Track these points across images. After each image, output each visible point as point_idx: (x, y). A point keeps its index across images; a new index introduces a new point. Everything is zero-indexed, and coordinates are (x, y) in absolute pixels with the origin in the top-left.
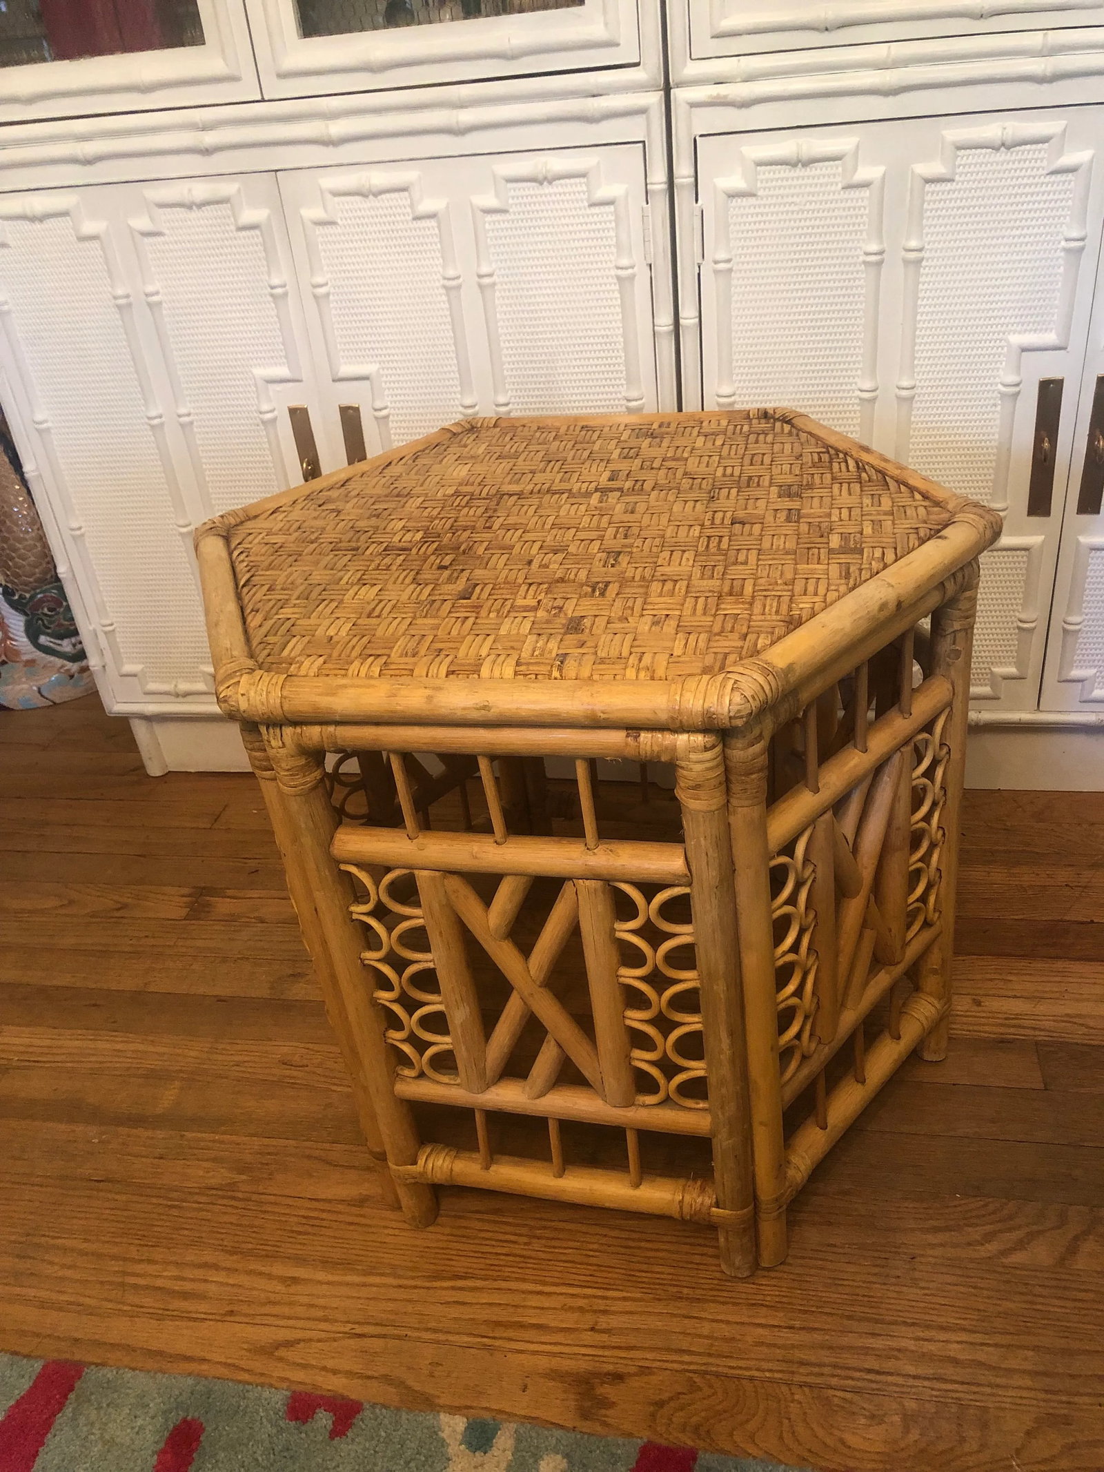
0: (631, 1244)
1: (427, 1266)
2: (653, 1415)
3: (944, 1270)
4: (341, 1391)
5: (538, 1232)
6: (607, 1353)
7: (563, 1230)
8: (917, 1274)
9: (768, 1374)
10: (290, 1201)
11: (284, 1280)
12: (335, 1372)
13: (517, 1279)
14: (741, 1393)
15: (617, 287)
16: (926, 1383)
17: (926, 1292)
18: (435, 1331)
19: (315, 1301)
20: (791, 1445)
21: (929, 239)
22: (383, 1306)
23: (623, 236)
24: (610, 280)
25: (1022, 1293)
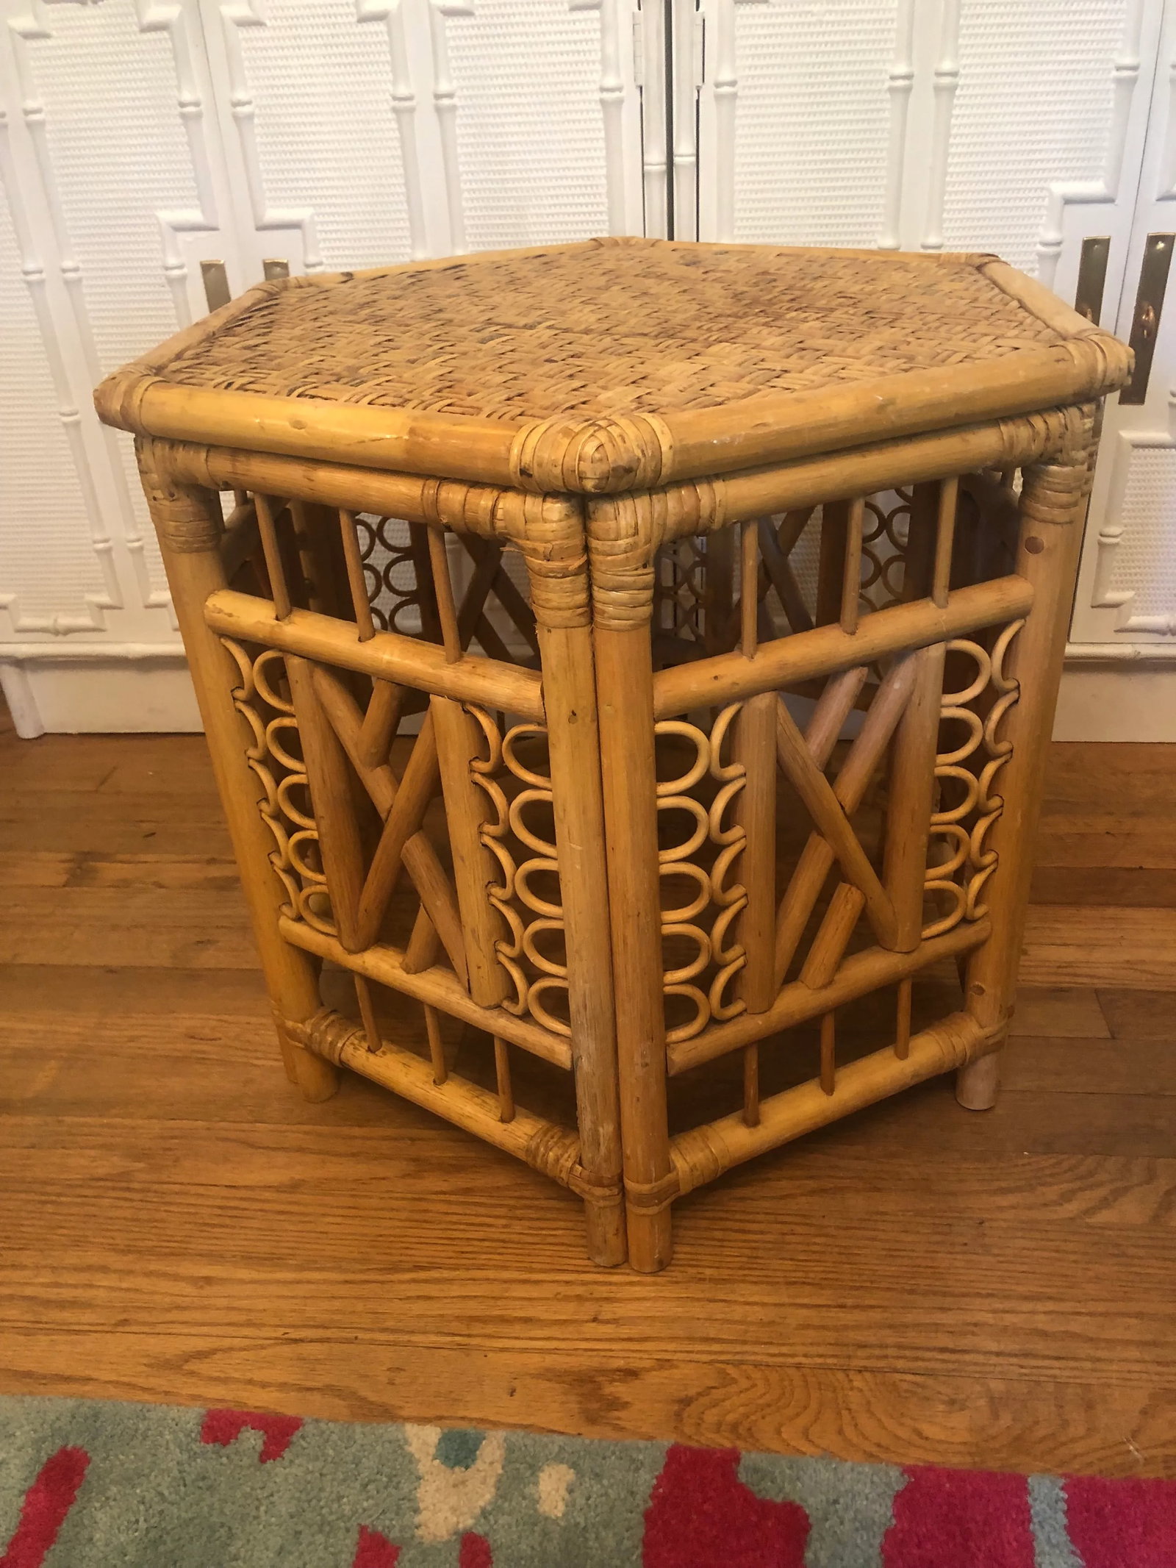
1: (379, 1257)
2: (678, 1415)
3: (1019, 1234)
4: (273, 1407)
5: (519, 1213)
6: (614, 1346)
7: (548, 1209)
8: (987, 1240)
9: (819, 1360)
10: (201, 1190)
11: (193, 1280)
12: (264, 1385)
13: (497, 1267)
14: (786, 1383)
15: (601, 115)
16: (1014, 1360)
17: (1001, 1259)
18: (393, 1331)
19: (236, 1304)
20: (855, 1440)
21: (964, 61)
22: (325, 1305)
23: (610, 49)
24: (593, 106)
25: (1114, 1255)
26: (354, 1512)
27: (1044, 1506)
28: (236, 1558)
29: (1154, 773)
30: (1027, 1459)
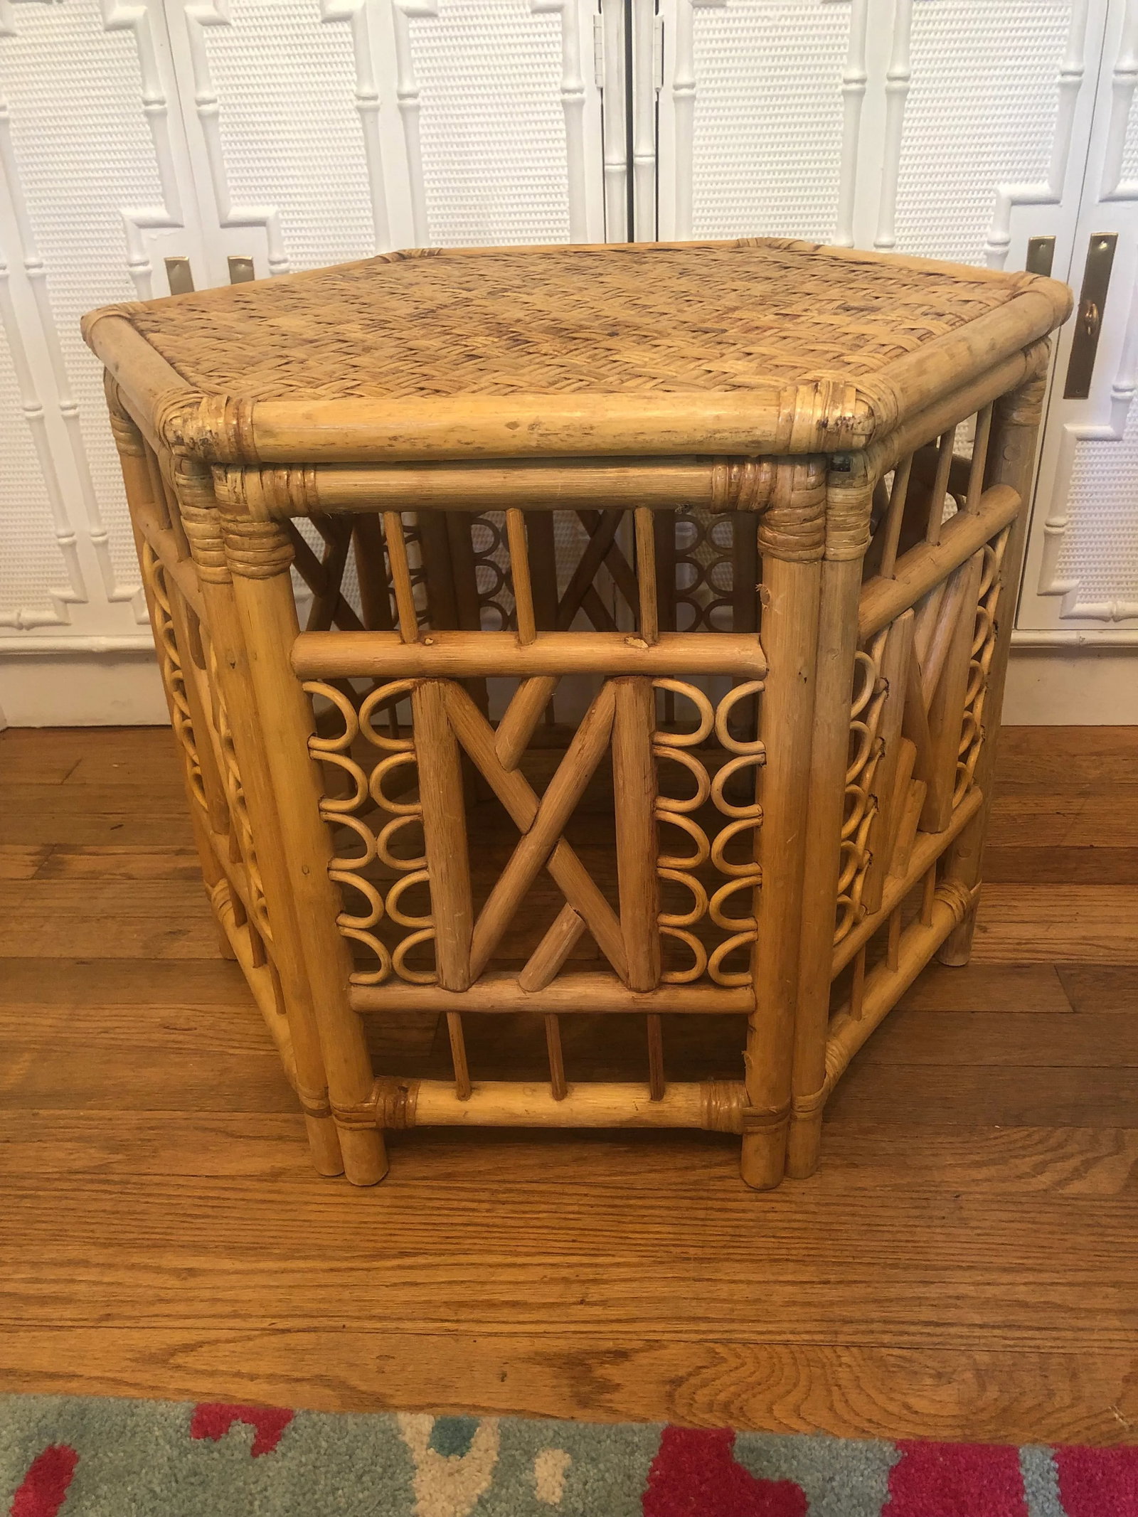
0: (618, 1202)
1: (364, 1244)
2: (670, 1396)
3: (995, 1206)
4: (262, 1399)
5: (502, 1197)
6: (603, 1328)
7: (533, 1192)
9: (807, 1337)
10: (181, 1181)
11: (176, 1273)
12: (253, 1377)
13: (481, 1252)
14: (775, 1361)
15: (563, 116)
16: (997, 1332)
17: (979, 1231)
18: (381, 1318)
19: (221, 1295)
20: (846, 1417)
21: (915, 66)
22: (310, 1294)
23: (572, 51)
24: (555, 107)
25: (1089, 1226)
26: (350, 1505)
27: (1036, 1476)
29: (1098, 754)
30: (1016, 1430)
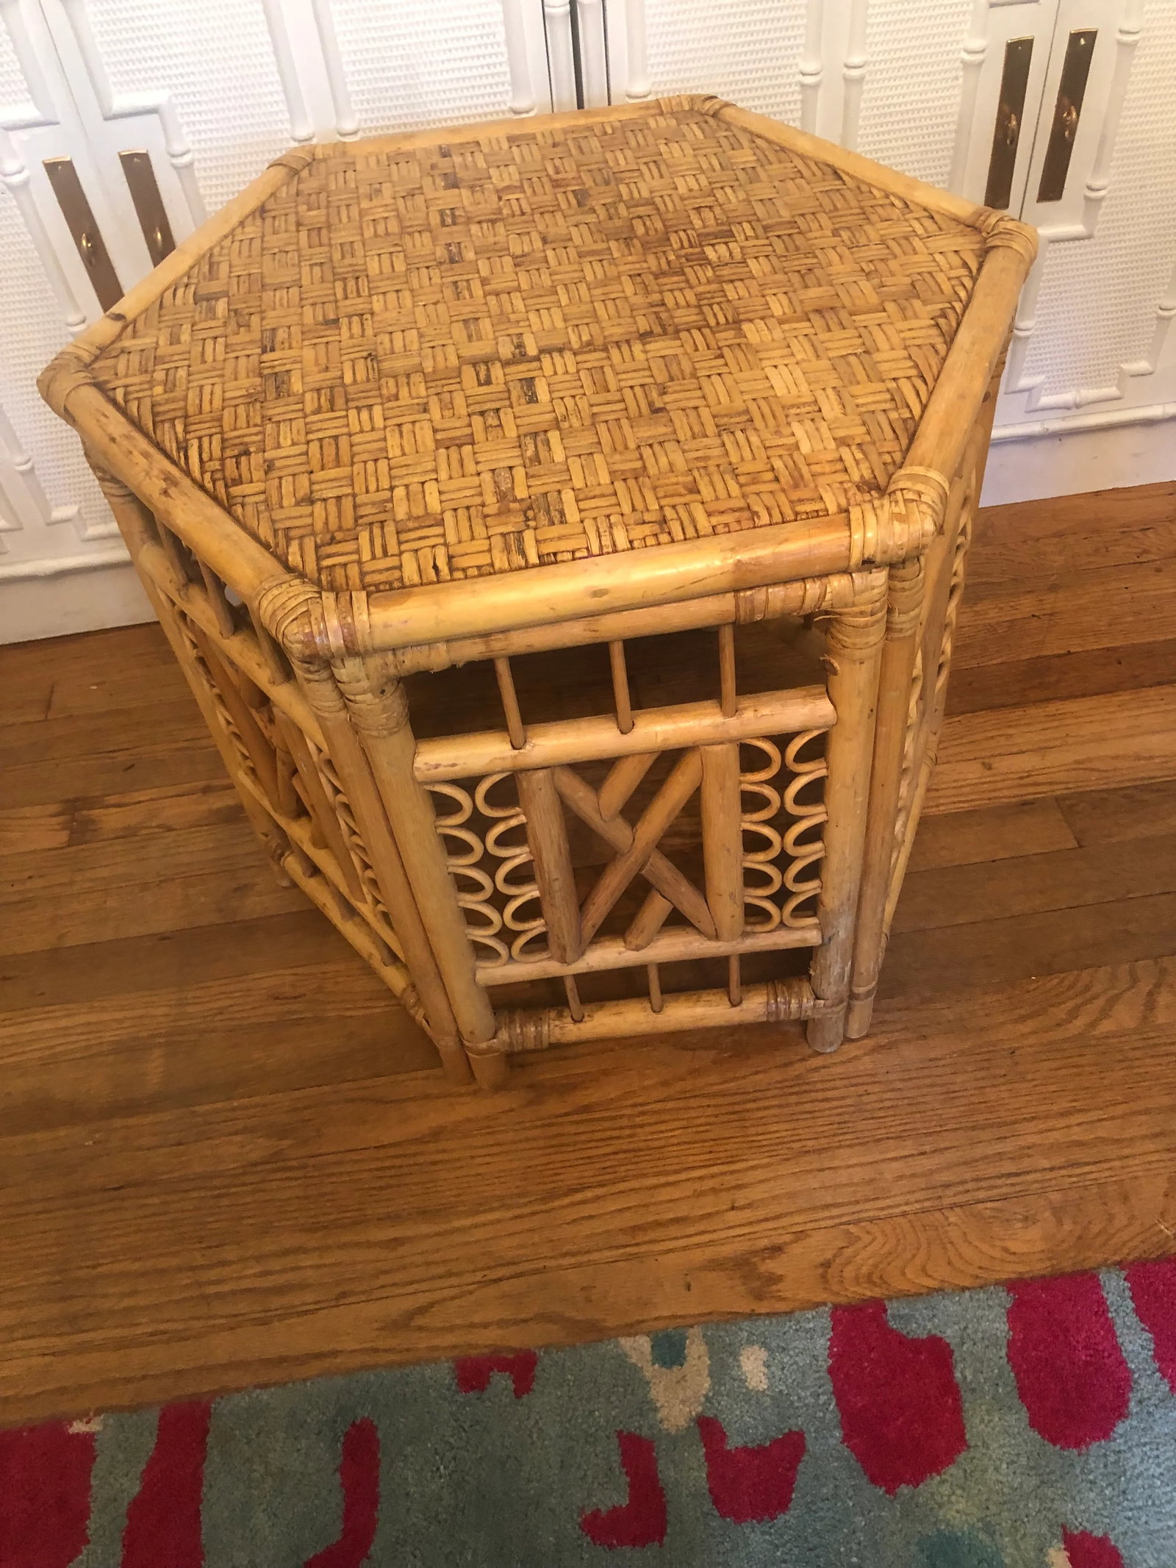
0: (737, 1108)
1: (535, 1188)
2: (824, 1277)
3: (1045, 1057)
5: (638, 1120)
6: (756, 1228)
8: (1021, 1068)
9: (917, 1206)
10: (355, 1156)
11: (385, 1244)
12: (486, 1326)
13: (636, 1177)
14: (898, 1231)
16: (1064, 1172)
17: (1035, 1083)
18: (573, 1254)
19: (431, 1258)
22: (508, 1243)
25: (1120, 1061)
26: (607, 1422)
27: (1115, 1297)
28: (529, 1481)
29: (1060, 535)
30: (1089, 1254)
